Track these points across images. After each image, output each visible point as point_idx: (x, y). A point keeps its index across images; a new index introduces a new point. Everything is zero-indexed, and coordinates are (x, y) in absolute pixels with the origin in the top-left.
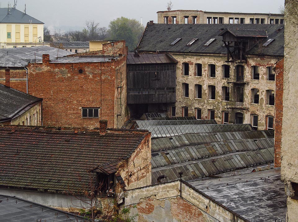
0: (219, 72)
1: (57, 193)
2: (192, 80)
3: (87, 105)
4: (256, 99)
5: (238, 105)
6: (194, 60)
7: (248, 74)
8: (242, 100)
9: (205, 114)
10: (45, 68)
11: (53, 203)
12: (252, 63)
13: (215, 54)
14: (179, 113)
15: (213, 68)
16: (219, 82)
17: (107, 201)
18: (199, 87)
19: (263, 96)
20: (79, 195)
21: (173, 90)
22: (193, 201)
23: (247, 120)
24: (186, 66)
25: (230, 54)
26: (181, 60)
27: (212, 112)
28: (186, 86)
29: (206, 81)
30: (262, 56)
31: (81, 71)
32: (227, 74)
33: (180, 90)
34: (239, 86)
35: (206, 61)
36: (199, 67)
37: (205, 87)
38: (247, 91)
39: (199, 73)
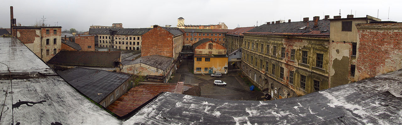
0: (108, 38)
1: (105, 67)
2: (102, 39)
3: (89, 45)
4: (116, 43)
5: (113, 44)
6: (103, 36)
7: (115, 38)
8: (113, 43)
9: (105, 46)
10: (79, 37)
11: (104, 69)
12: (115, 36)
13: (107, 34)
14: (99, 46)
15: (107, 37)
16: (108, 40)
17: (118, 68)
18: (104, 41)
19: (118, 43)
20: (111, 67)
21: (98, 42)
22: (144, 67)
23: (115, 47)
24: (100, 37)
25: (111, 34)
26: (99, 36)
27: (107, 46)
28: (101, 41)
29: (105, 40)
30: (118, 35)
31: (87, 38)
32: (110, 38)
33: (99, 42)
34: (113, 40)
35: (105, 36)
36: (103, 37)
37: (105, 41)
38: (115, 42)
39: (104, 38)
